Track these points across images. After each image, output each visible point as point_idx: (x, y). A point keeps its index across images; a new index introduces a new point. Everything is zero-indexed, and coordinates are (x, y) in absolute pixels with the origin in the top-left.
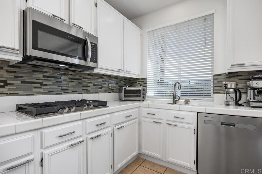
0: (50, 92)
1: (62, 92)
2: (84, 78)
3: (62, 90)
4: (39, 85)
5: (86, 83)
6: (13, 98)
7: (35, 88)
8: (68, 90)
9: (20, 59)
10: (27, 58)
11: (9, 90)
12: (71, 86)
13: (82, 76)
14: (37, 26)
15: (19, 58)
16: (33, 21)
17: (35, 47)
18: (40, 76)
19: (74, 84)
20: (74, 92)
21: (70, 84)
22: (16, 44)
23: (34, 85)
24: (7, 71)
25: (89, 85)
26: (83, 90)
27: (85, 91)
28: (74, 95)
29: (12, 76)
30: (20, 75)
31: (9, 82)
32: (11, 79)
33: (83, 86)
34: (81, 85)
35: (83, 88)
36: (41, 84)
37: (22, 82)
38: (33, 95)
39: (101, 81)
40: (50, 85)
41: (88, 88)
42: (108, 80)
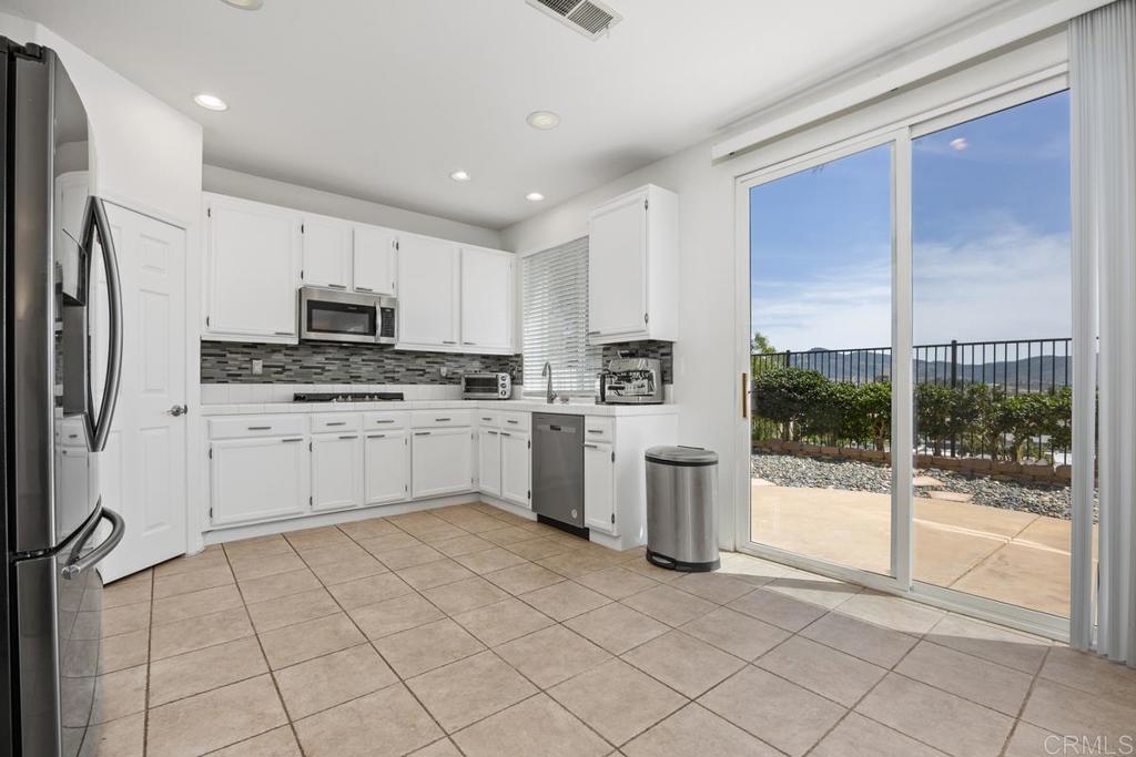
0: (334, 380)
4: (320, 371)
5: (392, 367)
6: (291, 386)
7: (316, 374)
8: (359, 377)
9: (297, 343)
10: (303, 342)
11: (287, 376)
12: (365, 371)
14: (313, 305)
15: (295, 342)
16: (309, 301)
17: (310, 329)
18: (321, 358)
19: (371, 369)
20: (370, 381)
21: (364, 369)
22: (291, 327)
23: (314, 370)
24: (285, 355)
25: (397, 369)
27: (390, 380)
29: (290, 359)
30: (298, 358)
31: (287, 367)
32: (289, 364)
33: (385, 372)
34: (383, 370)
35: (386, 375)
36: (323, 369)
37: (302, 367)
38: (312, 383)
39: (421, 362)
40: (335, 371)
41: (396, 375)
42: (439, 360)
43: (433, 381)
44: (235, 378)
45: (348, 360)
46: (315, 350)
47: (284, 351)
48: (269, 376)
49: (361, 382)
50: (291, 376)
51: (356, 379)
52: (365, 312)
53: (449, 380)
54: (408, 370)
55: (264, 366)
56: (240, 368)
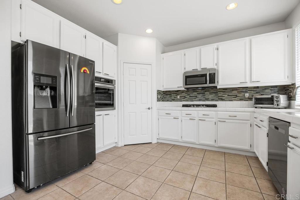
0: (200, 100)
1: (206, 100)
2: (219, 92)
3: (206, 99)
4: (195, 97)
5: (221, 95)
7: (194, 98)
8: (209, 99)
11: (186, 99)
12: (211, 97)
13: (218, 91)
16: (186, 76)
17: (186, 85)
18: (196, 93)
19: (213, 96)
23: (194, 97)
24: (186, 93)
25: (223, 96)
26: (219, 99)
27: (221, 100)
28: (213, 102)
30: (189, 94)
32: (187, 96)
33: (219, 97)
34: (217, 96)
35: (219, 98)
36: (196, 97)
37: (190, 96)
38: (193, 101)
39: (235, 92)
40: (200, 97)
41: (223, 98)
42: (244, 91)
43: (241, 100)
44: (173, 100)
45: (204, 93)
46: (193, 91)
47: (185, 92)
48: (181, 99)
49: (209, 101)
50: (187, 99)
51: (207, 100)
52: (203, 77)
53: (250, 99)
54: (228, 95)
55: (180, 97)
56: (175, 98)
